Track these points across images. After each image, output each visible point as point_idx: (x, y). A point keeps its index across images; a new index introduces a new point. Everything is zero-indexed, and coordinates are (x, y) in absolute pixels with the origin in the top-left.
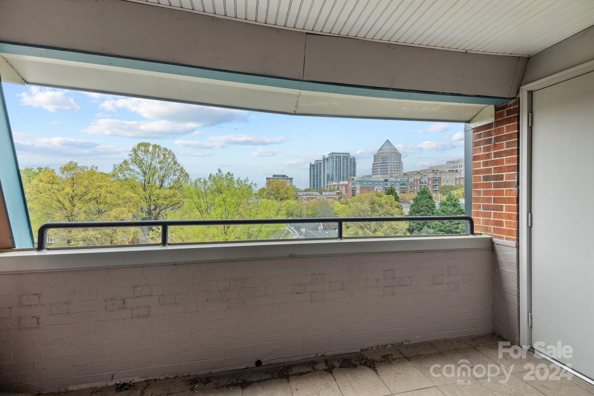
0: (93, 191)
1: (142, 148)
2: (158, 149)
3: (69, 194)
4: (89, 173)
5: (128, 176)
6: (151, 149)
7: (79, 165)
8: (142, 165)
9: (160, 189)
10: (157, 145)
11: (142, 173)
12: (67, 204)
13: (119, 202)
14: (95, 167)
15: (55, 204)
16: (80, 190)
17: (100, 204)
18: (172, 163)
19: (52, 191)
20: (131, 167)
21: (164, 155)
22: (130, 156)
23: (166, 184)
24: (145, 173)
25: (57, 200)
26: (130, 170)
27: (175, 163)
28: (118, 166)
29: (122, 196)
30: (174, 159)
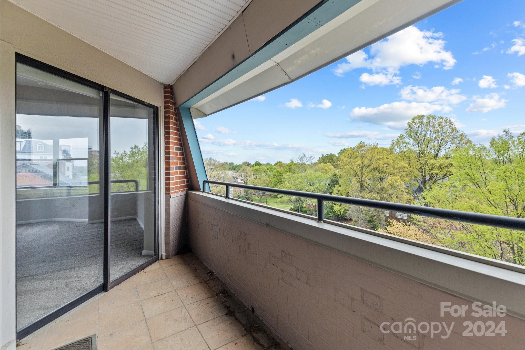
0: (375, 162)
1: (416, 121)
2: (432, 119)
3: (359, 165)
4: (372, 149)
5: (404, 149)
6: (425, 121)
7: (365, 143)
8: (416, 137)
9: (435, 159)
10: (432, 115)
11: (417, 145)
12: (359, 172)
13: (394, 172)
14: (376, 143)
15: (353, 172)
16: (366, 162)
17: (381, 173)
18: (449, 131)
19: (351, 163)
20: (406, 140)
21: (440, 124)
22: (405, 130)
23: (442, 154)
24: (419, 145)
25: (353, 169)
26: (405, 143)
27: (453, 130)
28: (395, 141)
29: (396, 166)
30: (452, 126)
